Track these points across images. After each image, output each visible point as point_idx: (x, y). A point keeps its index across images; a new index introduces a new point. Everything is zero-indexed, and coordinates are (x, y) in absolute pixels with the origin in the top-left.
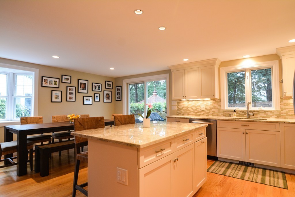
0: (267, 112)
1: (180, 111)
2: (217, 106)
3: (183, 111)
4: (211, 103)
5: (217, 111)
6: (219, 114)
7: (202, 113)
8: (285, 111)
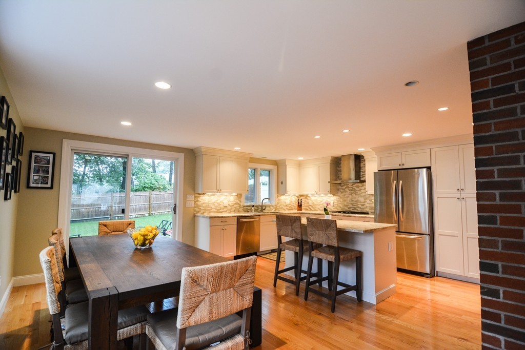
1: (199, 208)
2: (239, 202)
3: (202, 208)
4: (234, 198)
5: (238, 207)
7: (225, 209)
8: (279, 205)
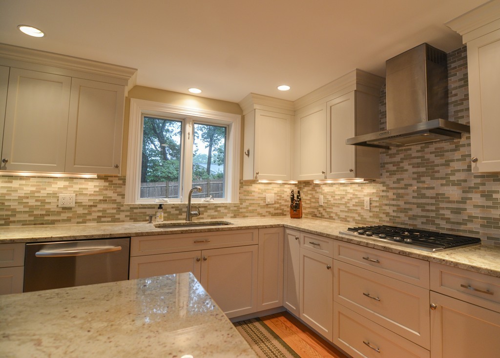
0: (220, 207)
2: (114, 196)
4: (95, 186)
5: (113, 208)
6: (117, 216)
7: (64, 216)
